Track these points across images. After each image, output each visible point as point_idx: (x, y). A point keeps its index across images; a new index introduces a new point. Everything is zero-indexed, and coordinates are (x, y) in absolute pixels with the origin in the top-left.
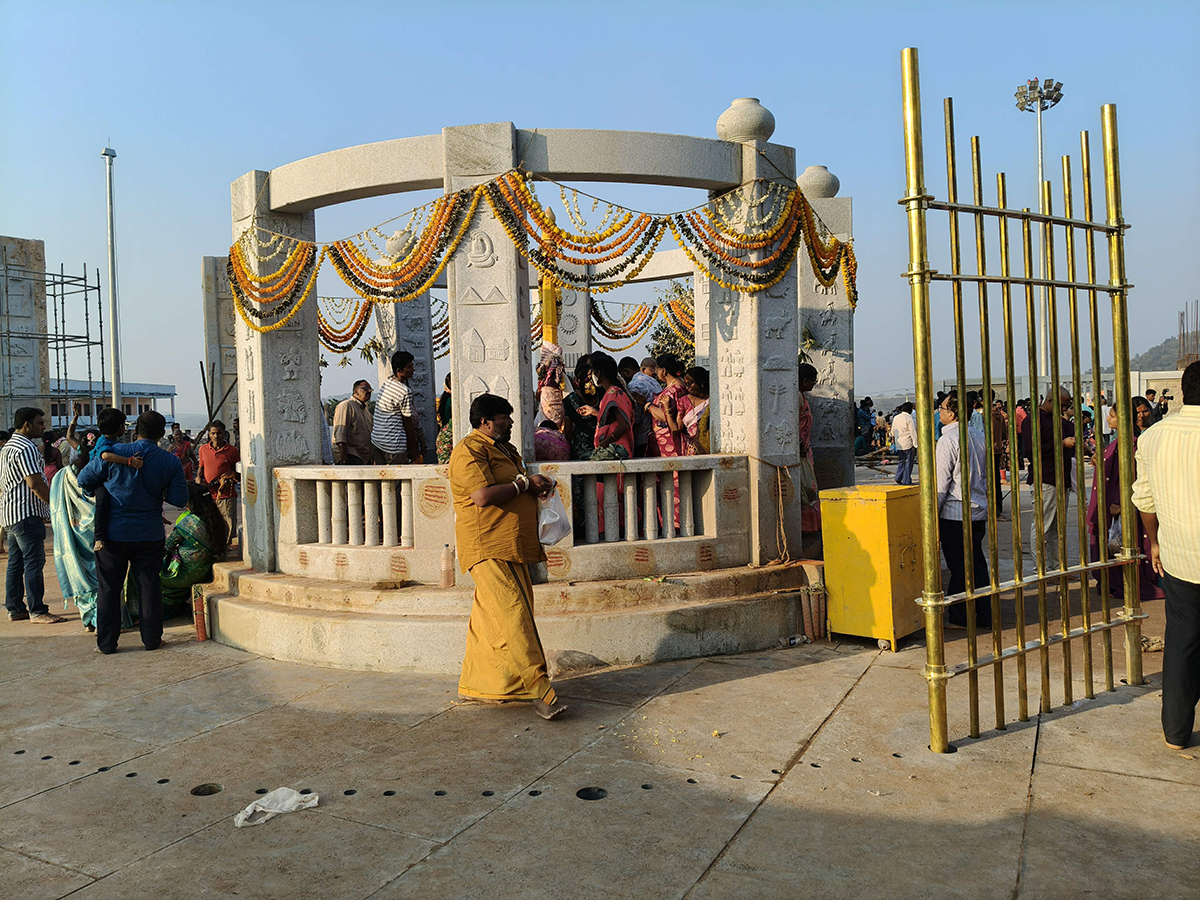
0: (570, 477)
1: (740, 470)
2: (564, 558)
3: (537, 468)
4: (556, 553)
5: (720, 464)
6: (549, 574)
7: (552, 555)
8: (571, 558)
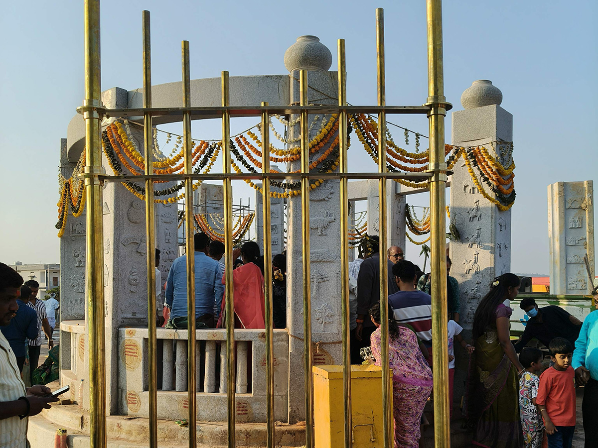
0: (142, 340)
1: (280, 343)
2: (137, 399)
3: (124, 331)
4: (133, 395)
5: (259, 337)
6: (129, 409)
7: (130, 396)
8: (141, 400)
